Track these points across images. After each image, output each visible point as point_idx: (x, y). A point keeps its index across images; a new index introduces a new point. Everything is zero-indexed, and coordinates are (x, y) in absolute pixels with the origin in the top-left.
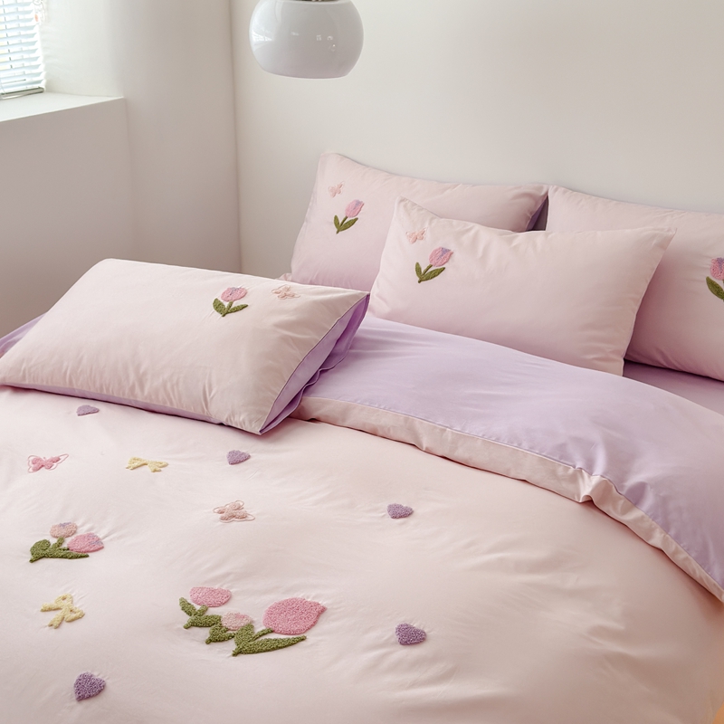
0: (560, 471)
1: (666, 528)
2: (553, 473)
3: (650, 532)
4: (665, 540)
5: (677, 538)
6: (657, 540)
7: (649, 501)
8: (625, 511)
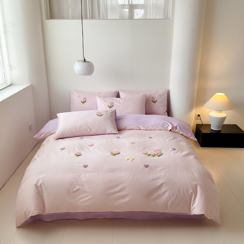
0: (165, 127)
1: (182, 131)
2: (164, 128)
3: (180, 132)
4: (182, 132)
5: (183, 132)
6: (181, 133)
7: (178, 128)
8: (175, 130)
